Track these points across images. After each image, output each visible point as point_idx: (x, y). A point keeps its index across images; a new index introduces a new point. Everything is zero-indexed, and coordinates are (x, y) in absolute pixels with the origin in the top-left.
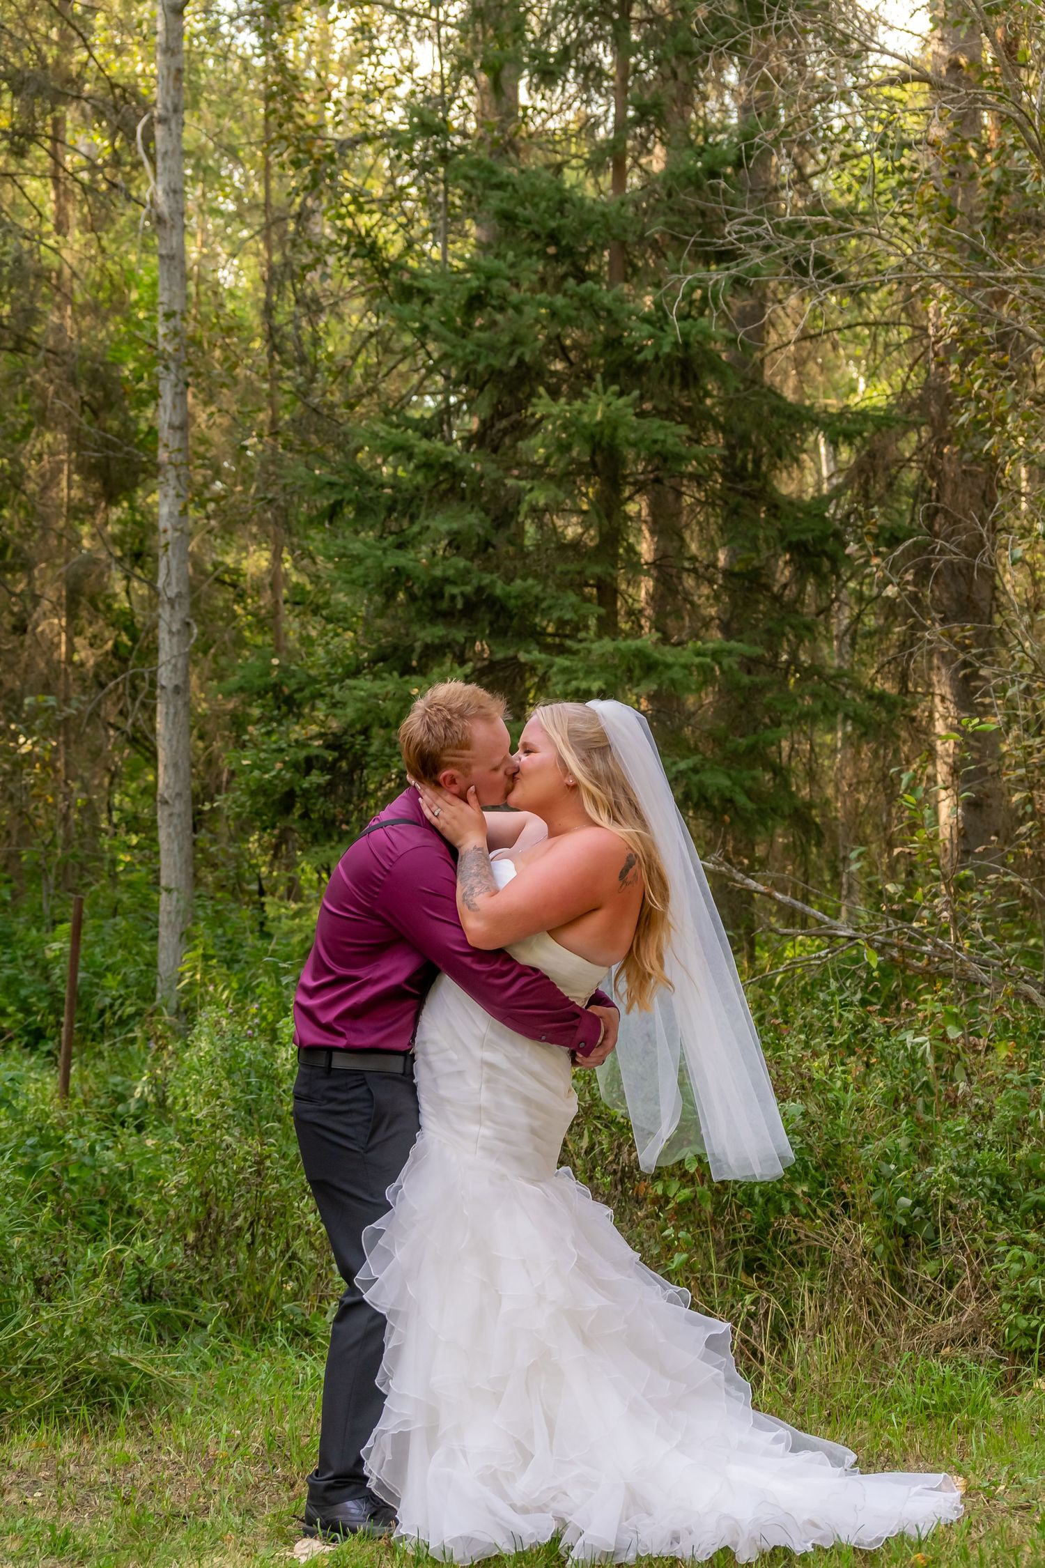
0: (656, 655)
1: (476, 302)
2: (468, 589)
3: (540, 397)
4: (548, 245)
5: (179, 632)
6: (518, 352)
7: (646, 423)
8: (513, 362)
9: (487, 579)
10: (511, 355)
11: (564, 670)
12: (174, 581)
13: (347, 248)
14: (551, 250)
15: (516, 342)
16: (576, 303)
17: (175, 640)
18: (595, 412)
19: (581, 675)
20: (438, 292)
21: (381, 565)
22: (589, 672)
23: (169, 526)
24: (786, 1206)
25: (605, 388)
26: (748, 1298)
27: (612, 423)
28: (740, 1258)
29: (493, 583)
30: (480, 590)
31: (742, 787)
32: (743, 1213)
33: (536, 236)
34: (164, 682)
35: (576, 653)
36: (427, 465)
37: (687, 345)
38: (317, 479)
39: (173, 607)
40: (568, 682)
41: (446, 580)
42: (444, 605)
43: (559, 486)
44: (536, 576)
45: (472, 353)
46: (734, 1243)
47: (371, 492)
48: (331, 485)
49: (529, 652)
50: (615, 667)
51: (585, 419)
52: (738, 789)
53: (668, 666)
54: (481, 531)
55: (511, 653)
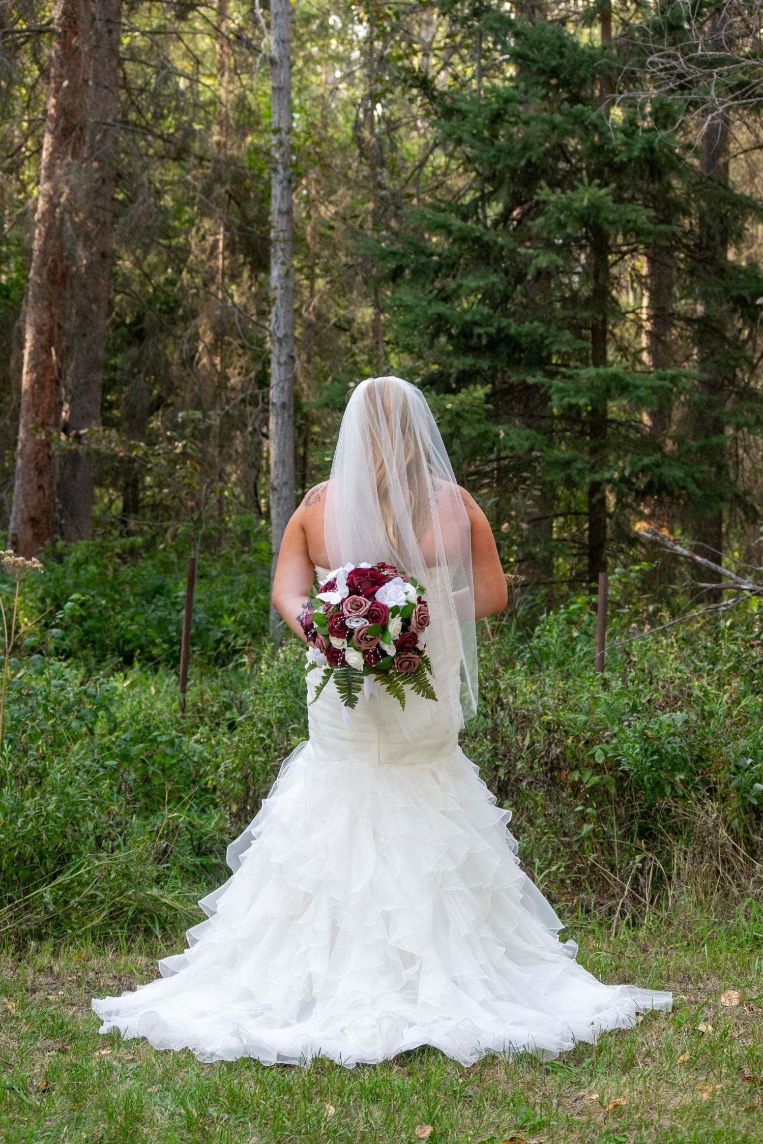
0: (628, 379)
1: (497, 118)
2: (492, 330)
3: (541, 188)
4: (551, 78)
5: (285, 363)
6: (527, 155)
7: (622, 207)
8: (523, 163)
9: (504, 322)
10: (522, 157)
11: (560, 390)
12: (282, 325)
13: (405, 81)
14: (554, 81)
15: (526, 148)
16: (572, 120)
17: (283, 369)
18: (582, 200)
19: (572, 393)
20: (470, 112)
21: (426, 313)
22: (578, 392)
23: (278, 285)
24: (668, 790)
25: (590, 182)
26: (638, 858)
27: (596, 207)
28: (636, 828)
29: (509, 325)
30: (500, 330)
31: (693, 477)
32: (638, 795)
33: (541, 72)
34: (275, 400)
35: (570, 377)
36: (462, 239)
37: (652, 150)
38: (382, 249)
39: (281, 345)
40: (562, 399)
41: (475, 323)
42: (474, 341)
43: (558, 254)
44: (542, 320)
45: (494, 156)
46: (632, 816)
47: (423, 259)
48: (394, 254)
49: (534, 376)
50: (598, 387)
51: (576, 205)
52: (689, 480)
53: (637, 387)
54: (501, 287)
55: (522, 377)
